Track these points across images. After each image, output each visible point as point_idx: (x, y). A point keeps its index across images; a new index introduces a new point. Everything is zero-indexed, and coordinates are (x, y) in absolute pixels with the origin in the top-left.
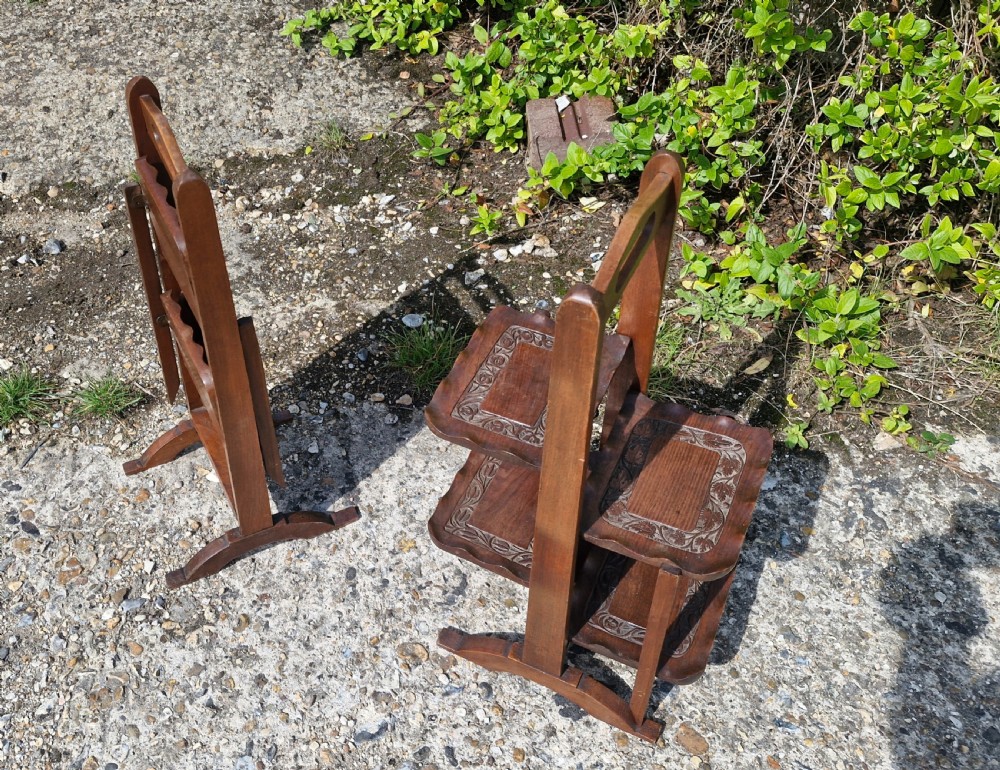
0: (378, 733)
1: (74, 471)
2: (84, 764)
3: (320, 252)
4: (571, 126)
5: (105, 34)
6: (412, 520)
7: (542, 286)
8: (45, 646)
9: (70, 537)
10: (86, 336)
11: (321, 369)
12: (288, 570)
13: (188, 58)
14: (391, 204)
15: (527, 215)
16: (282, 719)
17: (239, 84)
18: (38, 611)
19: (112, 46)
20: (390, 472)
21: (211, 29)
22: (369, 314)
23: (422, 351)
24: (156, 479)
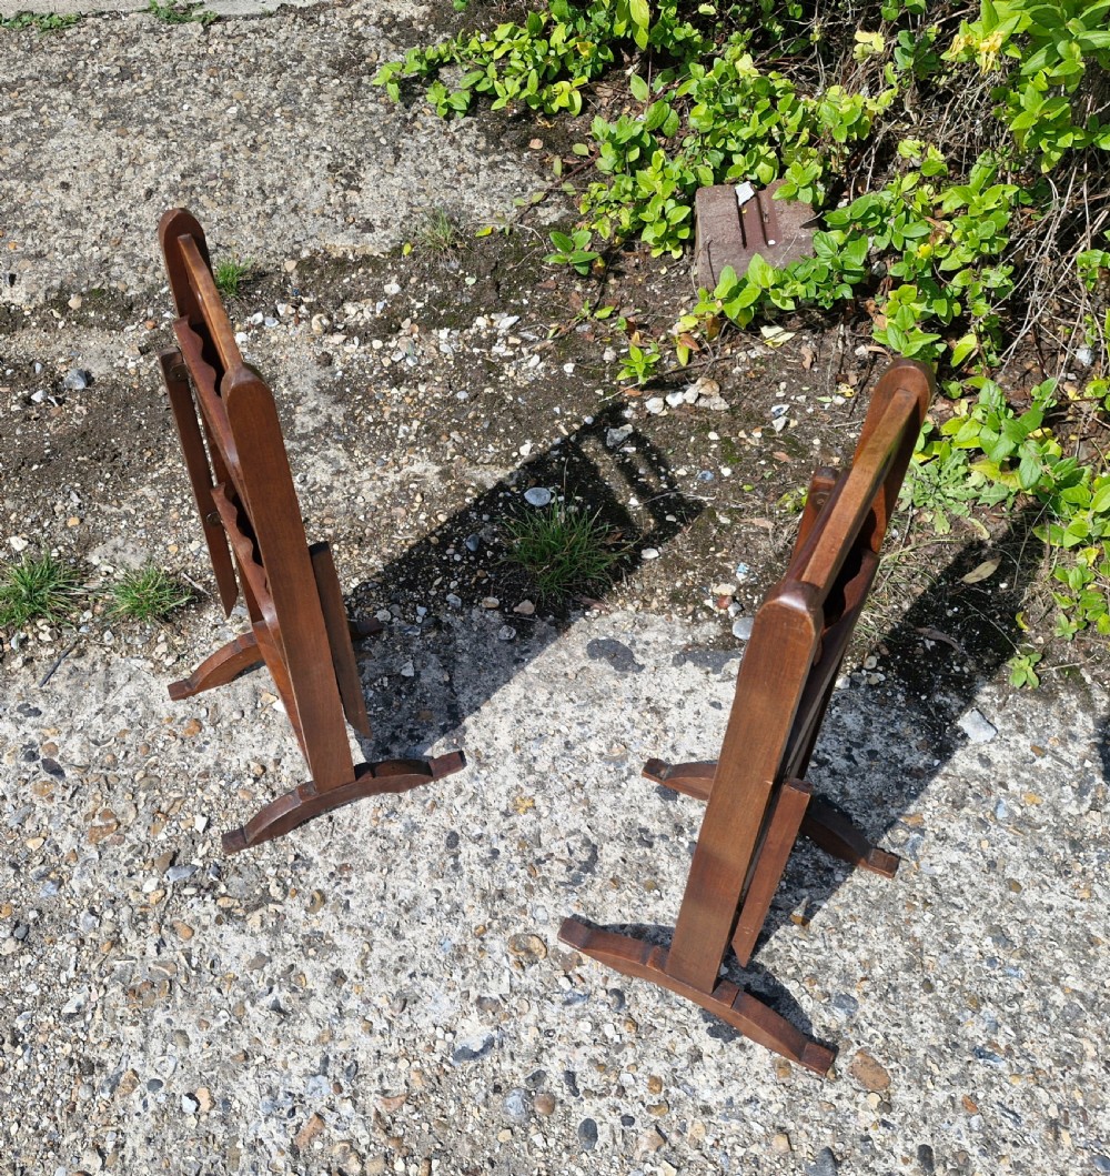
0: (482, 1051)
1: (107, 692)
2: (122, 1079)
3: (421, 396)
4: (754, 228)
5: (141, 79)
6: (531, 771)
7: (707, 450)
8: (73, 924)
9: (102, 781)
10: (120, 506)
11: (419, 561)
12: (373, 833)
13: (249, 114)
14: (514, 329)
15: (691, 351)
16: (365, 1029)
17: (317, 153)
18: (64, 877)
19: (150, 96)
20: (504, 706)
21: (280, 73)
22: (481, 485)
23: (549, 545)
24: (210, 706)
